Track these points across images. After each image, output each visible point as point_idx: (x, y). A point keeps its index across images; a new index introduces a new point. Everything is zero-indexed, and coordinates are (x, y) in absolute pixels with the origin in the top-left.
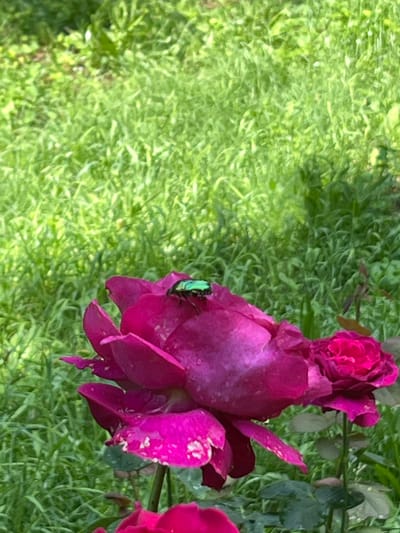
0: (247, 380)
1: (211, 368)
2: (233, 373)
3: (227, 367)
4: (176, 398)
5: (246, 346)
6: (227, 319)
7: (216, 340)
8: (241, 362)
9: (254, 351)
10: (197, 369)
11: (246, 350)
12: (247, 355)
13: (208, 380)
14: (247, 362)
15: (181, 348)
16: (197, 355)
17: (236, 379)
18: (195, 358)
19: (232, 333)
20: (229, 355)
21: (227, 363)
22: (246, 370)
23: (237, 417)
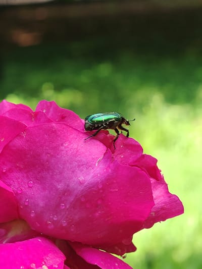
0: (83, 200)
1: (44, 189)
2: (67, 192)
3: (60, 186)
4: (16, 231)
5: (80, 161)
6: (55, 132)
7: (45, 157)
8: (75, 179)
9: (88, 165)
10: (29, 192)
11: (79, 166)
12: (82, 171)
13: (41, 204)
14: (81, 178)
15: (10, 171)
16: (28, 177)
17: (72, 199)
18: (26, 180)
19: (62, 148)
20: (61, 173)
21: (59, 181)
22: (81, 188)
23: (80, 245)
